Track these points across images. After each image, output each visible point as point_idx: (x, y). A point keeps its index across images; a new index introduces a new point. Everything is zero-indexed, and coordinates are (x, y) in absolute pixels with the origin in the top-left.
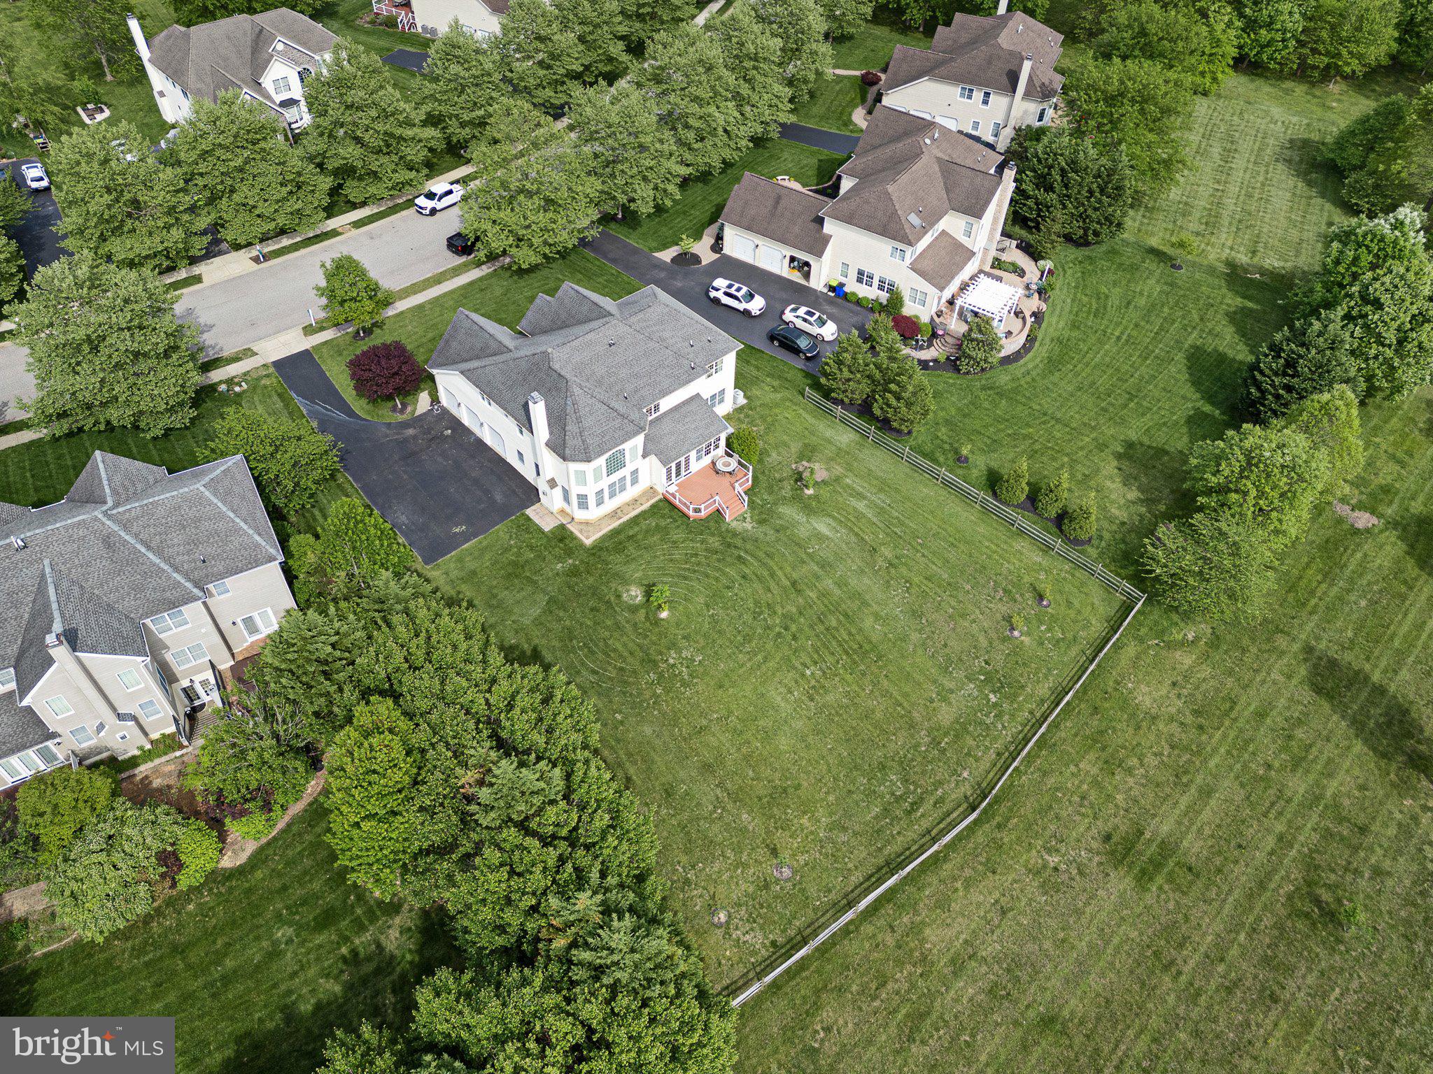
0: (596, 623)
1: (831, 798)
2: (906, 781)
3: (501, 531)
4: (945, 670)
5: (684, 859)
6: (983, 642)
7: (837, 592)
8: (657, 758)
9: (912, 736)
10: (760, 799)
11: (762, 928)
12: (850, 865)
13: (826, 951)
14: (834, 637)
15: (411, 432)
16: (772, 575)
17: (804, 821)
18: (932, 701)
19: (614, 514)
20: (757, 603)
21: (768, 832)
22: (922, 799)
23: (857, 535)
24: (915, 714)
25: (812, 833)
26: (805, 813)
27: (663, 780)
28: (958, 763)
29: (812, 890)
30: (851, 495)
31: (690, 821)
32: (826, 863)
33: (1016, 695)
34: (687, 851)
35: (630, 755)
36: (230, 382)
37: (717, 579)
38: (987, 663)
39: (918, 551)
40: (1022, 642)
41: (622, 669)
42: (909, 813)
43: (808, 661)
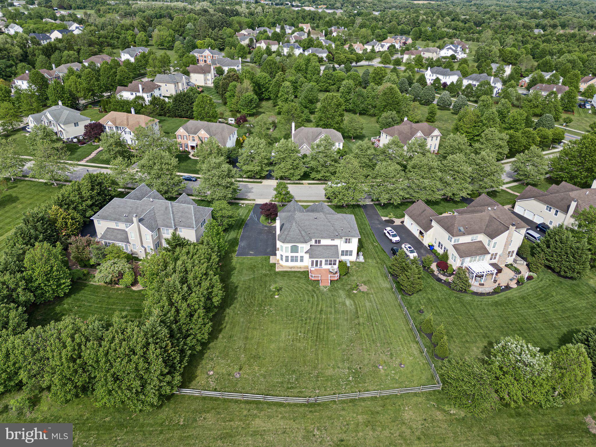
0: (258, 289)
1: (270, 368)
2: (297, 380)
3: (259, 258)
4: (343, 361)
5: (217, 354)
6: (366, 362)
7: (333, 320)
8: (237, 327)
9: (312, 370)
10: (251, 354)
11: (217, 383)
12: (256, 388)
13: (226, 402)
14: (318, 331)
15: (266, 228)
16: (318, 305)
17: (257, 368)
18: (329, 366)
19: (291, 268)
20: (305, 309)
21: (244, 364)
22: (296, 388)
23: (357, 310)
24: (320, 366)
25: (255, 372)
26: (259, 366)
27: (233, 333)
28: (318, 387)
29: (239, 385)
30: (368, 300)
31: (229, 347)
32: (250, 382)
33: (360, 383)
34: (220, 353)
35: (232, 322)
36: (243, 204)
37: (300, 297)
38: (360, 368)
39: (373, 326)
40: (380, 371)
41: (252, 302)
42: (288, 388)
43: (303, 331)
